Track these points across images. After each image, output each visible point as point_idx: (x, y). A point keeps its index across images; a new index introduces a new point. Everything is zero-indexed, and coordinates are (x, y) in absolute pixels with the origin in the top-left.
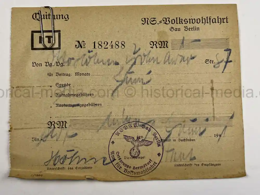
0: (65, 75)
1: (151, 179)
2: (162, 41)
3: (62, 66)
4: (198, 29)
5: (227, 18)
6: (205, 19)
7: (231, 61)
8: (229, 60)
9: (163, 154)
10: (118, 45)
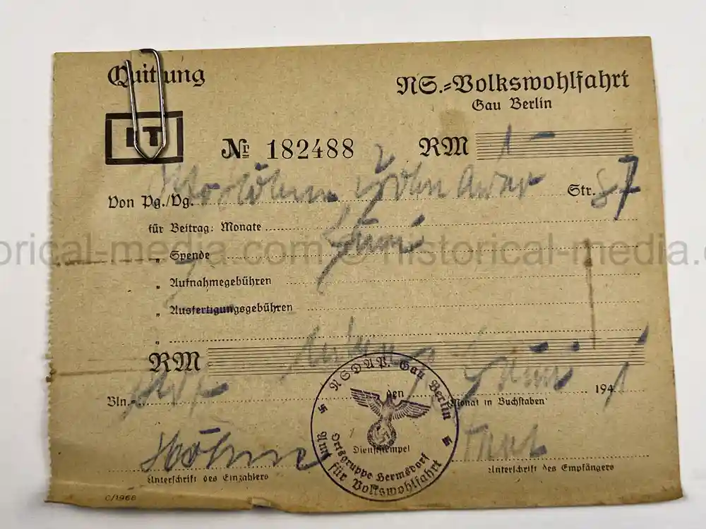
0: (196, 229)
1: (426, 508)
2: (451, 137)
3: (186, 206)
4: (548, 104)
5: (625, 76)
6: (565, 77)
7: (638, 189)
8: (634, 186)
9: (457, 439)
10: (333, 149)
